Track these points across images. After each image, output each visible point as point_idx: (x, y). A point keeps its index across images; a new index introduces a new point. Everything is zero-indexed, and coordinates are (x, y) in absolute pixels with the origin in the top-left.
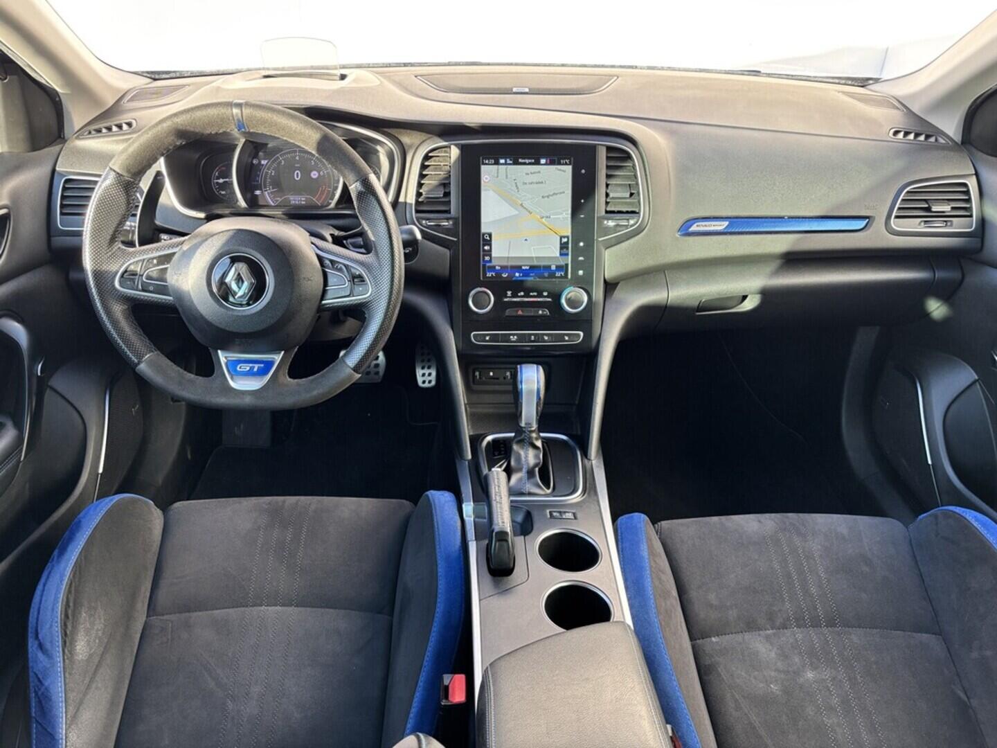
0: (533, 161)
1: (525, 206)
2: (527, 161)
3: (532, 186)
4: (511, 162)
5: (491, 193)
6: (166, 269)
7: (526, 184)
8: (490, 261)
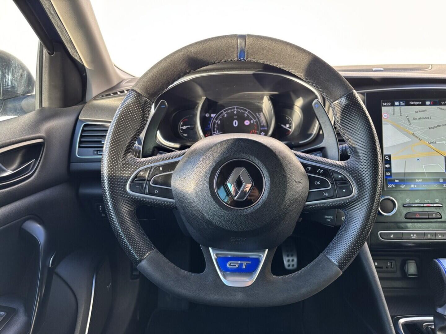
0: (420, 103)
1: (416, 135)
2: (416, 103)
3: (421, 120)
4: (404, 104)
5: (389, 125)
6: (171, 175)
7: (416, 119)
8: (390, 176)
